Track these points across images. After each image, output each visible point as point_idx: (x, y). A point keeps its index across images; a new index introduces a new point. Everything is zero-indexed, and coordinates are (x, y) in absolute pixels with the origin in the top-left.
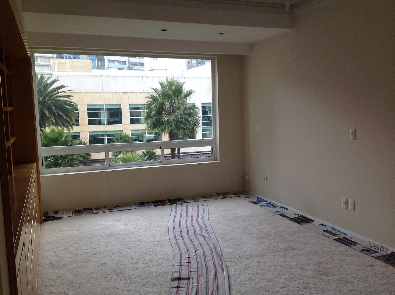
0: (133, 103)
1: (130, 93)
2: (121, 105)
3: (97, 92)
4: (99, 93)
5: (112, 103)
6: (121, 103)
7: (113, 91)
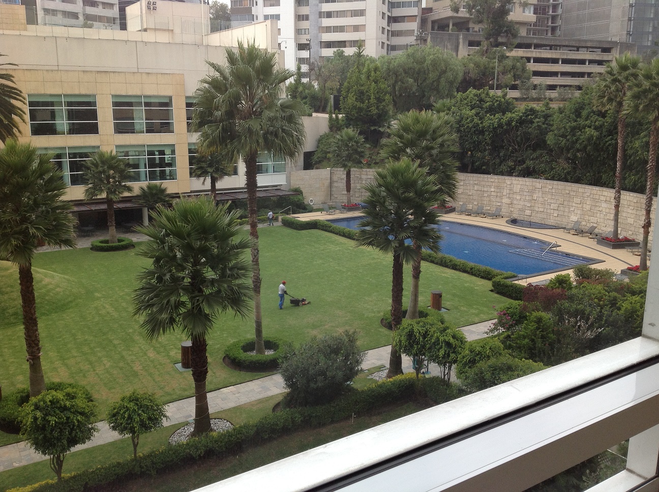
0: (118, 93)
1: (114, 72)
2: (94, 96)
3: (47, 70)
4: (52, 71)
5: (77, 92)
6: (94, 93)
7: (80, 69)
